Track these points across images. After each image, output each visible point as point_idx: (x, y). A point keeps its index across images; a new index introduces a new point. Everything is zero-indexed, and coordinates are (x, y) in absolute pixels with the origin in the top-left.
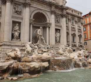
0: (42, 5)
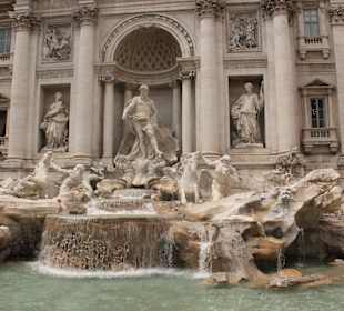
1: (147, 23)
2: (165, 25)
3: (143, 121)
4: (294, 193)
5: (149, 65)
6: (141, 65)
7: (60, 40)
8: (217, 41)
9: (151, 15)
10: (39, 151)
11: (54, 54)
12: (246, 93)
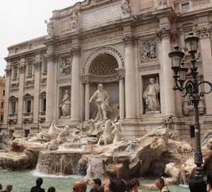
0: (105, 36)
1: (102, 52)
2: (110, 52)
3: (100, 102)
4: (139, 142)
5: (109, 71)
6: (105, 72)
7: (66, 64)
8: (134, 58)
9: (104, 47)
10: (60, 118)
11: (64, 71)
12: (151, 83)
